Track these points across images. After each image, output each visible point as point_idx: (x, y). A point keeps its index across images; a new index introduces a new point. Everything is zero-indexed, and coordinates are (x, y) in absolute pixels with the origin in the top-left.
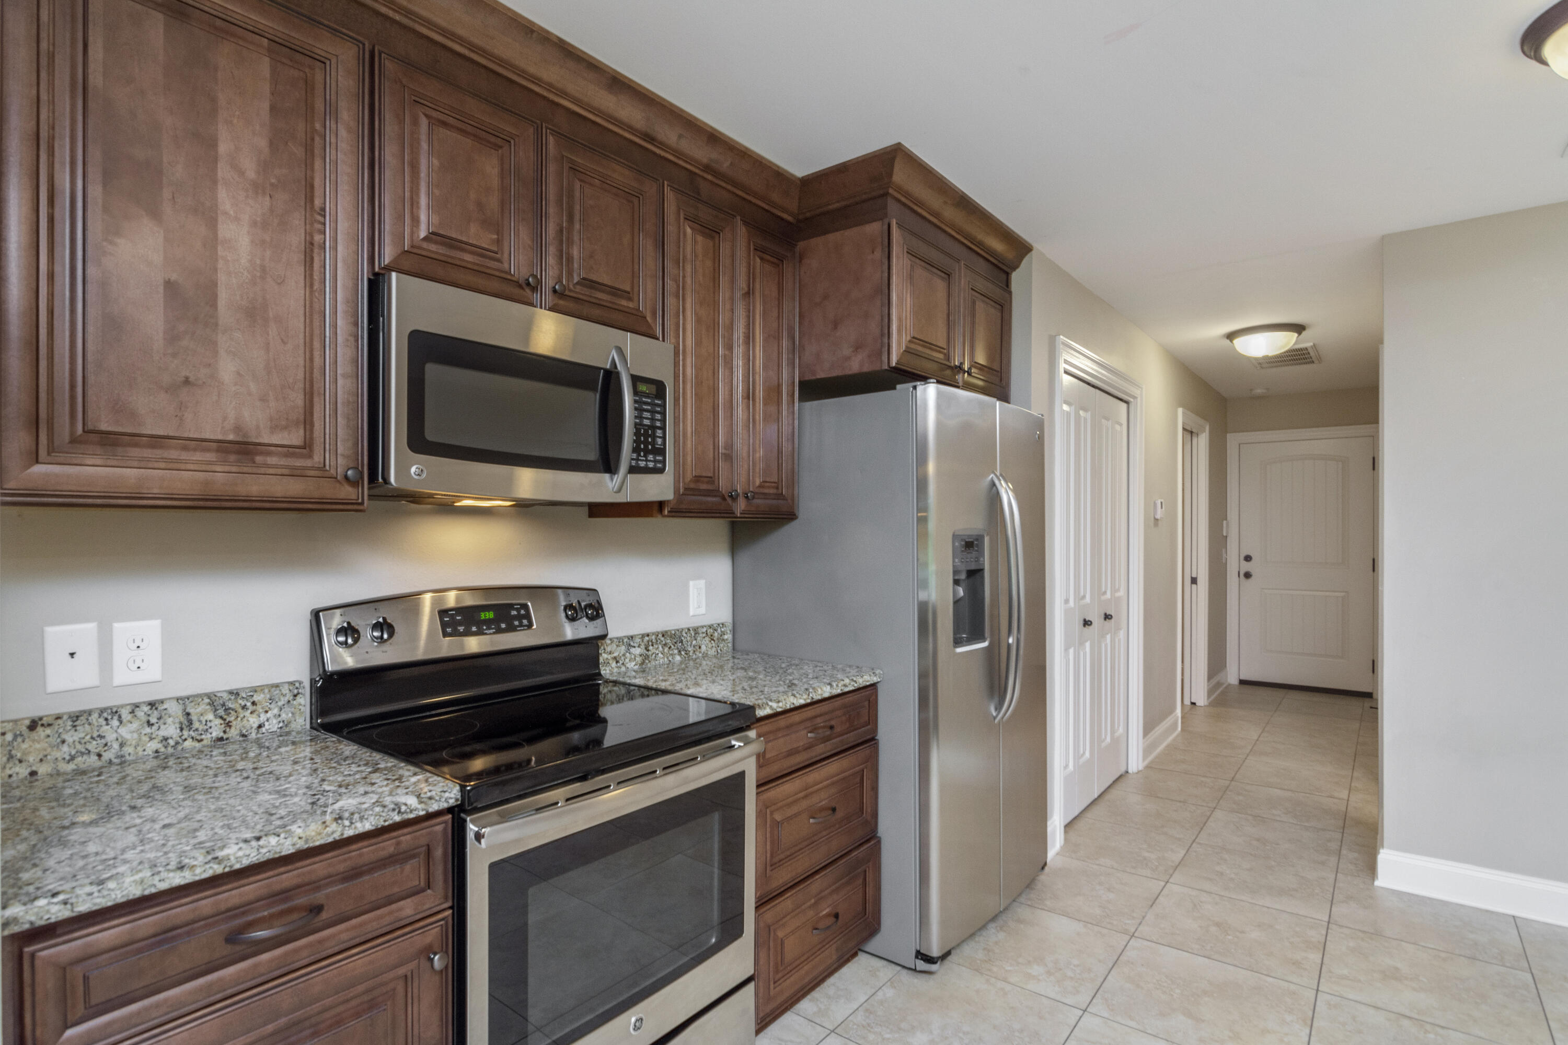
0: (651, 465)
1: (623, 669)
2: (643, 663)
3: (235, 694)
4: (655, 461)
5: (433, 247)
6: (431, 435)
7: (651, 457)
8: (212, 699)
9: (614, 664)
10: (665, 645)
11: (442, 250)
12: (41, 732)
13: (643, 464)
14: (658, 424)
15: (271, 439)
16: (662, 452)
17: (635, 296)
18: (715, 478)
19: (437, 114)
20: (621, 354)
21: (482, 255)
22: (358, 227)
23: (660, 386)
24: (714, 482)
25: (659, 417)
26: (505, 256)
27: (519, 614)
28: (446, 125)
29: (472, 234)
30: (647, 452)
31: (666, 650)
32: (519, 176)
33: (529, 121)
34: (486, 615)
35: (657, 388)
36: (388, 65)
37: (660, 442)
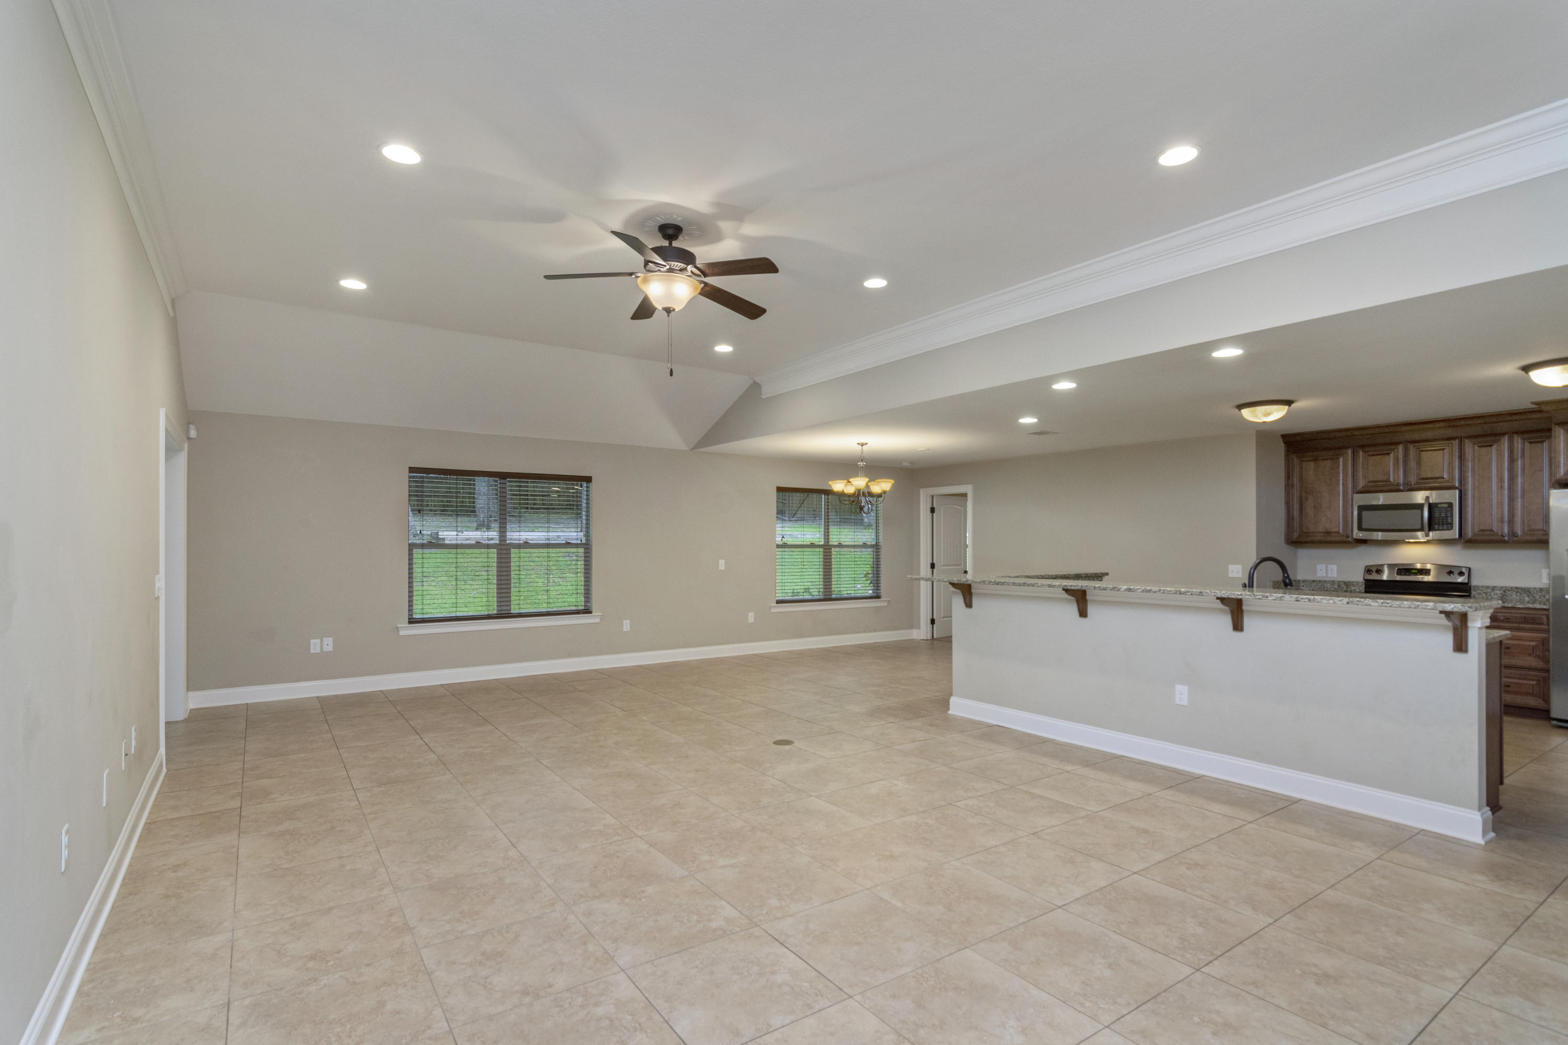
0: (1446, 528)
2: (1502, 597)
3: (1349, 582)
4: (1448, 526)
5: (1371, 484)
7: (1446, 525)
8: (1344, 583)
9: (1484, 595)
10: (1518, 592)
11: (1373, 484)
12: (1315, 583)
13: (1441, 528)
14: (1449, 515)
15: (1333, 530)
16: (1451, 524)
17: (1445, 477)
18: (1493, 529)
19: (1370, 454)
20: (1427, 498)
21: (1384, 481)
22: (1350, 486)
23: (1451, 505)
24: (1493, 531)
25: (1449, 513)
26: (1392, 480)
27: (1426, 572)
28: (1373, 455)
29: (1381, 478)
30: (1443, 524)
31: (1518, 594)
32: (1397, 459)
33: (1400, 443)
34: (1414, 571)
35: (1449, 505)
36: (1358, 449)
37: (1450, 521)
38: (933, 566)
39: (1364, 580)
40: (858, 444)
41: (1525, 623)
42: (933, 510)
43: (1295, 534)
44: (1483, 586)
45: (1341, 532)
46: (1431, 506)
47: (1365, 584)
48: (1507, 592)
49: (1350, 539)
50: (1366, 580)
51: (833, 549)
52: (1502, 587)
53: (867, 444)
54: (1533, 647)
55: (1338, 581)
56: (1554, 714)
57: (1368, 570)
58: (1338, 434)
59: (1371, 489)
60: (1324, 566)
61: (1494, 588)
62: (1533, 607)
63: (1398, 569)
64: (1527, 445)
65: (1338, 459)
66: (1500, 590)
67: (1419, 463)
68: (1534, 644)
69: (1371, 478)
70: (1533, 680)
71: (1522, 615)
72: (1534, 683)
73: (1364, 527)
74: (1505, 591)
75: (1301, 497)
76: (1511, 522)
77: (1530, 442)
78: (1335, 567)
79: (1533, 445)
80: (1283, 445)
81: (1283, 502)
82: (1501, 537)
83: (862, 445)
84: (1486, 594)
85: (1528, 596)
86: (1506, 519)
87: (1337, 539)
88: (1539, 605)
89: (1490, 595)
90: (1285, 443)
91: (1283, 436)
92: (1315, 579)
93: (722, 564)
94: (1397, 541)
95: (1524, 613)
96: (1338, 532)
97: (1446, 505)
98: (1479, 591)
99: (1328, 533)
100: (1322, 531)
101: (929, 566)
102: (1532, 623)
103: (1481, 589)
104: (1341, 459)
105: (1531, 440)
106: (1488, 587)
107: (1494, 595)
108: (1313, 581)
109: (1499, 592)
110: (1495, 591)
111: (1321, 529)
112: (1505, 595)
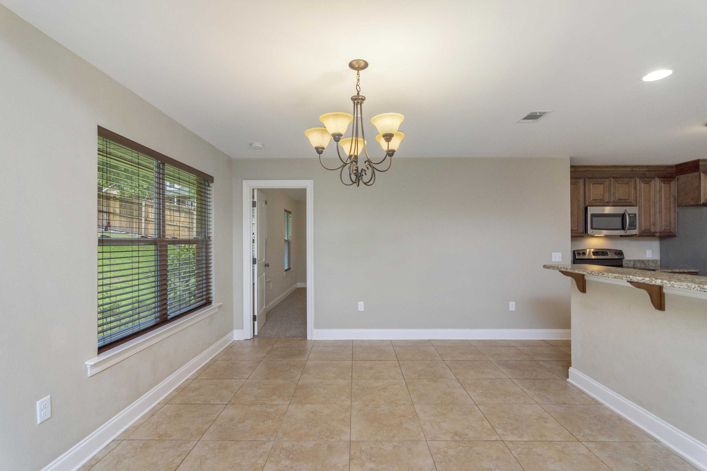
0: (633, 228)
4: (634, 227)
5: (593, 201)
7: (633, 227)
9: (626, 265)
10: (640, 262)
13: (631, 228)
16: (636, 226)
17: (629, 199)
19: (592, 183)
21: (601, 200)
23: (635, 215)
24: (651, 230)
25: (635, 220)
26: (605, 199)
27: (606, 253)
28: (594, 184)
29: (599, 198)
31: (640, 263)
32: (606, 187)
33: (608, 178)
34: (600, 253)
35: (634, 215)
36: (587, 179)
37: (635, 224)
42: (254, 204)
44: (627, 260)
48: (636, 263)
49: (584, 234)
57: (578, 253)
59: (594, 204)
63: (593, 252)
65: (577, 184)
66: (633, 262)
67: (616, 190)
69: (593, 198)
73: (594, 227)
82: (653, 234)
84: (627, 264)
85: (644, 264)
89: (628, 265)
98: (624, 263)
103: (625, 262)
106: (629, 260)
107: (630, 264)
109: (632, 263)
110: (631, 262)
112: (635, 264)
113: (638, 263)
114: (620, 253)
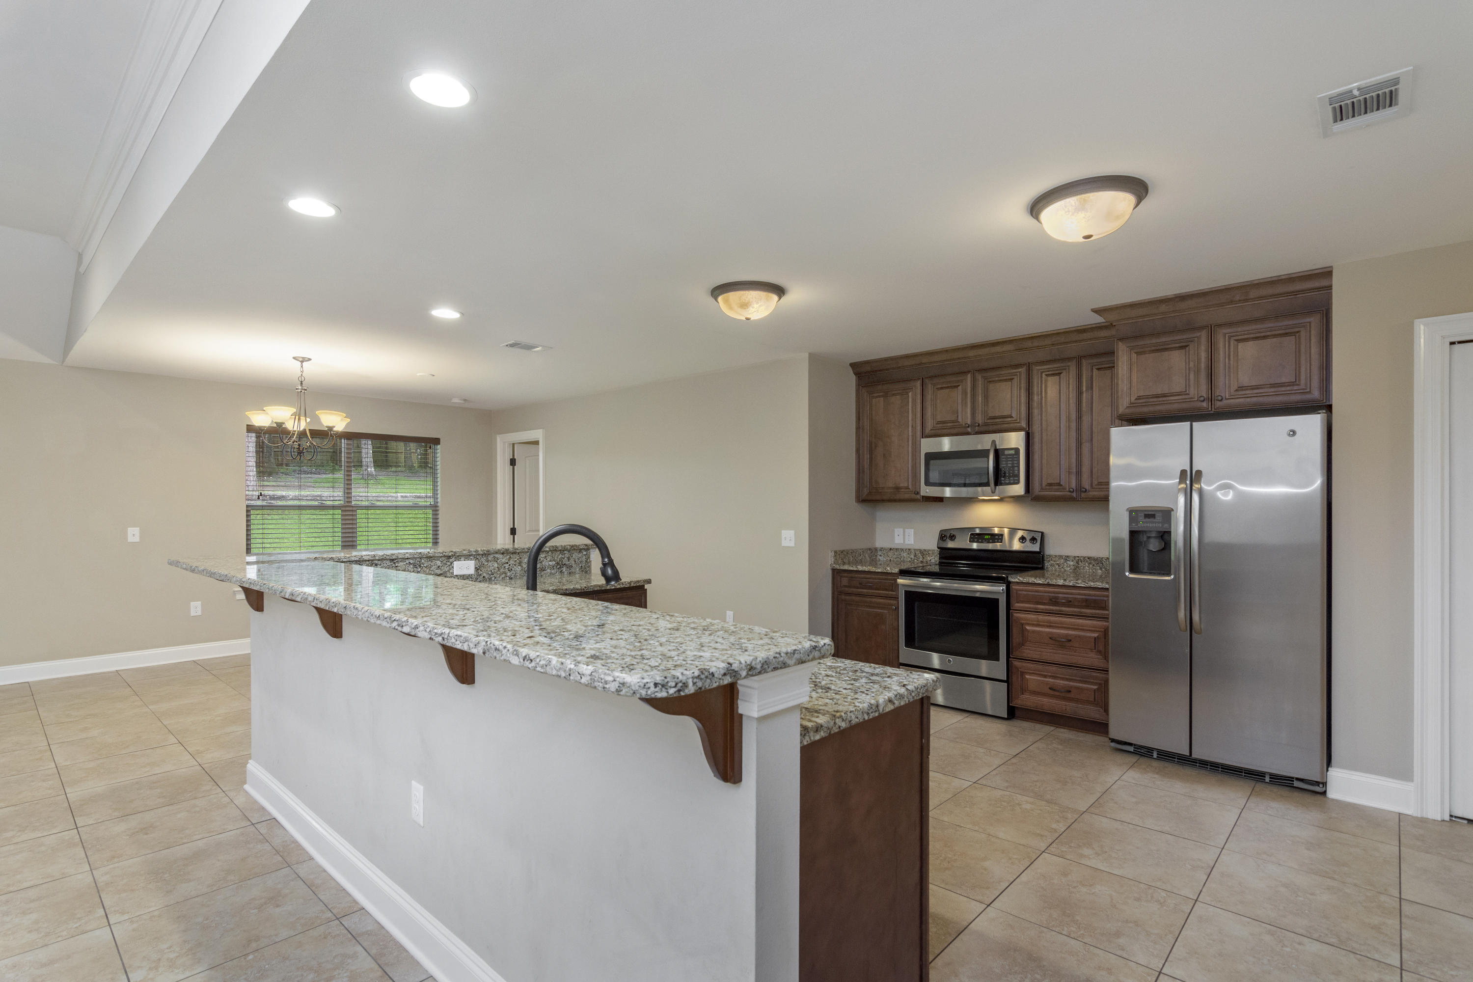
0: (1012, 481)
1: (1063, 570)
2: (1075, 569)
3: (925, 550)
4: (1014, 480)
5: (938, 425)
6: (931, 481)
7: (1012, 479)
8: (920, 550)
9: (1057, 567)
10: (1090, 563)
11: (941, 425)
12: (892, 551)
13: (1007, 482)
14: (1016, 465)
15: (902, 485)
16: (1018, 476)
17: (1013, 415)
18: (1061, 483)
19: (939, 386)
20: (994, 442)
21: (953, 422)
22: (919, 428)
23: (1017, 452)
24: (1062, 485)
25: (1016, 462)
26: (960, 420)
27: (999, 538)
28: (942, 388)
29: (949, 417)
30: (1010, 477)
31: (1091, 566)
32: (965, 393)
33: (969, 372)
34: (986, 537)
35: (1015, 452)
36: (927, 381)
37: (1016, 472)
38: (513, 531)
39: (938, 548)
40: (294, 358)
41: (1087, 607)
42: (513, 462)
43: (865, 489)
44: (1056, 556)
45: (910, 487)
46: (997, 452)
47: (940, 554)
49: (918, 497)
50: (942, 550)
51: (359, 511)
52: (1075, 557)
53: (310, 359)
54: (1095, 638)
55: (915, 550)
56: (1114, 733)
57: (944, 536)
58: (907, 363)
59: (939, 432)
60: (902, 529)
61: (1067, 558)
62: (1095, 586)
63: (971, 534)
64: (1095, 372)
65: (907, 393)
66: (1073, 561)
67: (986, 397)
68: (1096, 635)
69: (939, 418)
70: (1092, 683)
71: (1083, 597)
72: (1096, 687)
74: (1077, 563)
75: (871, 443)
76: (1079, 473)
77: (1098, 369)
78: (911, 532)
79: (1102, 372)
80: (853, 378)
81: (854, 449)
82: (1069, 493)
83: (303, 360)
85: (1101, 569)
86: (1074, 470)
87: (907, 496)
88: (1100, 584)
90: (855, 374)
91: (853, 366)
92: (892, 547)
93: (133, 534)
94: (971, 498)
95: (1085, 595)
96: (907, 488)
97: (1012, 452)
98: (1052, 562)
99: (897, 488)
100: (891, 485)
101: (508, 531)
102: (1094, 608)
103: (1054, 559)
104: (910, 394)
105: (1099, 367)
106: (1061, 557)
108: (890, 549)
109: (1072, 563)
110: (1068, 562)
111: (890, 484)
112: (1078, 567)
113: (1085, 564)
114: (1039, 537)
